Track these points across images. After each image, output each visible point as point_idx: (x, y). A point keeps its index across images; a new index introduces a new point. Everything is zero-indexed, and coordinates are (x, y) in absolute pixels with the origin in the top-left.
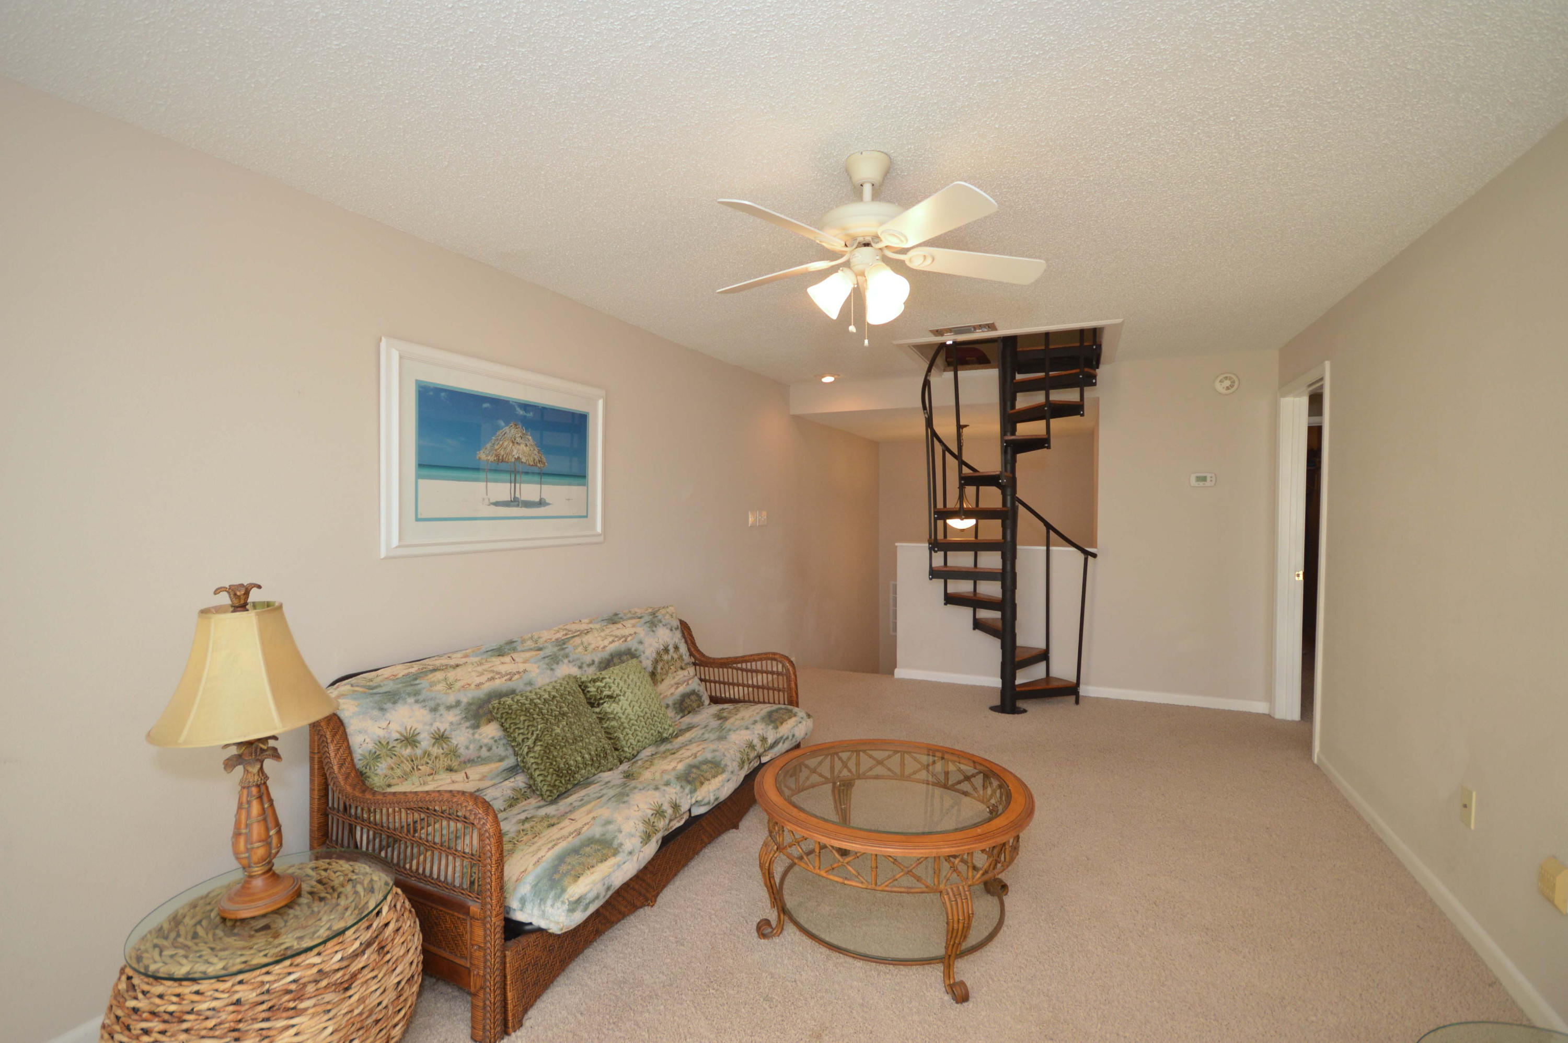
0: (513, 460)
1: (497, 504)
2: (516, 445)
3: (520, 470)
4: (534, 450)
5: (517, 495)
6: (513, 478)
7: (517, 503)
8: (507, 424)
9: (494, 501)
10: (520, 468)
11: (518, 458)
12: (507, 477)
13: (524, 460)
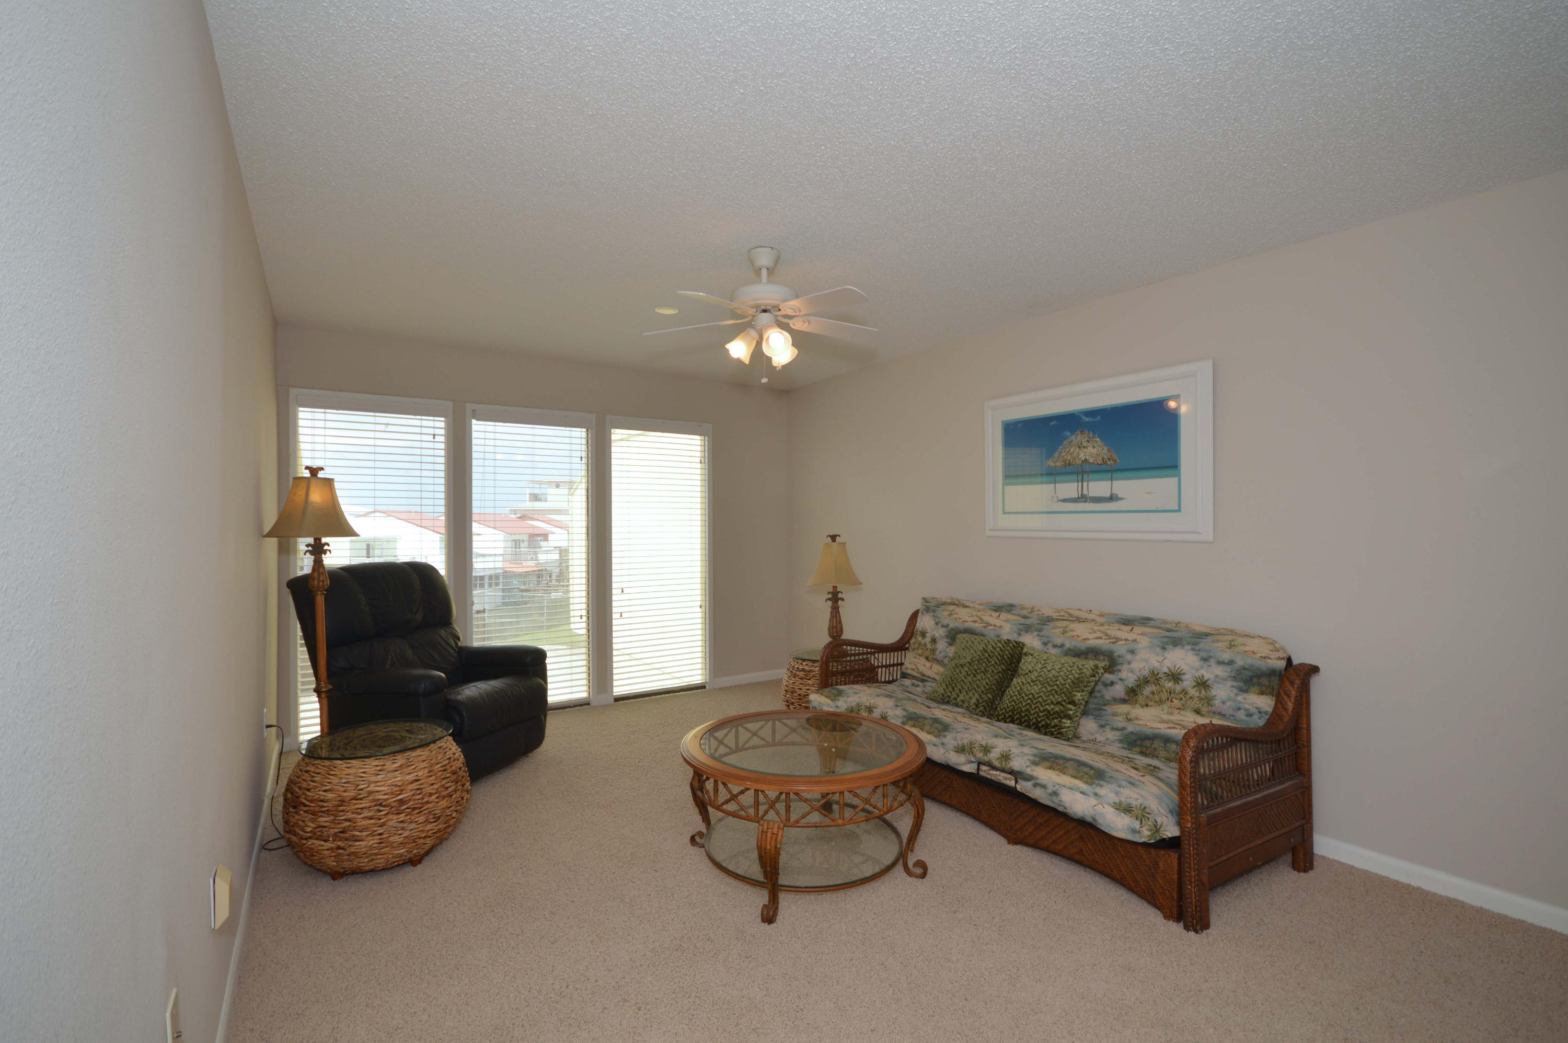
0: (1080, 462)
1: (1065, 500)
2: (1082, 449)
3: (1088, 470)
4: (1103, 449)
5: (1085, 492)
6: (1080, 477)
7: (1085, 499)
8: (1073, 434)
9: (1062, 498)
10: (1087, 468)
11: (1086, 460)
12: (1075, 477)
13: (1091, 460)
